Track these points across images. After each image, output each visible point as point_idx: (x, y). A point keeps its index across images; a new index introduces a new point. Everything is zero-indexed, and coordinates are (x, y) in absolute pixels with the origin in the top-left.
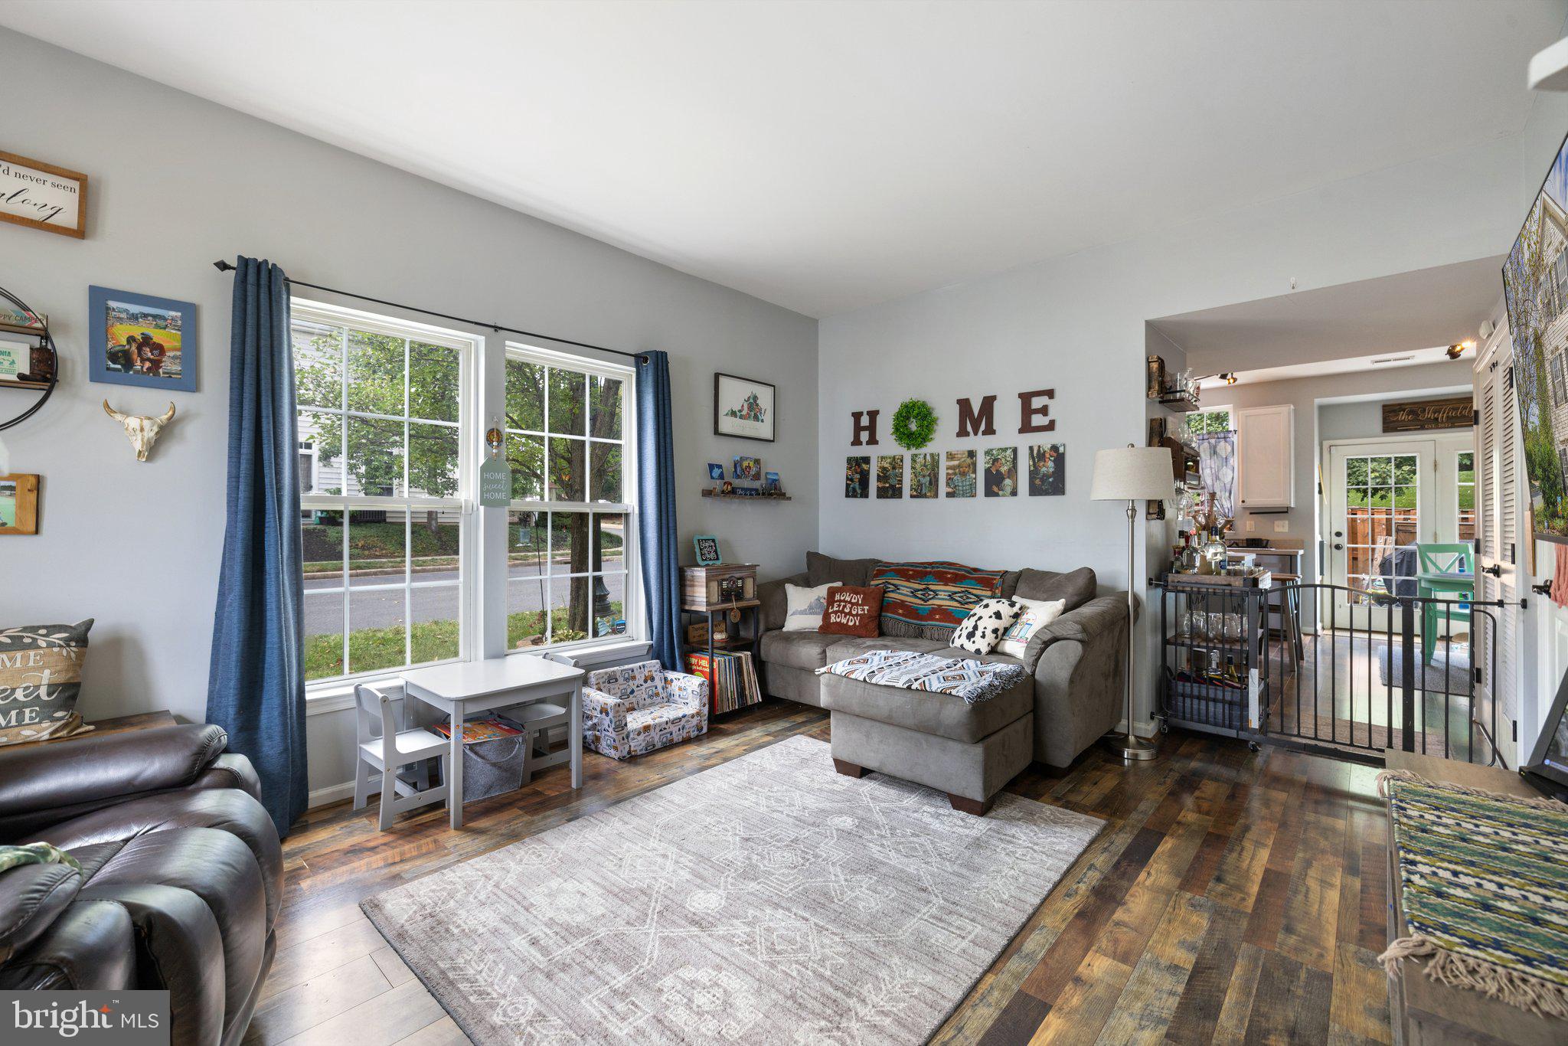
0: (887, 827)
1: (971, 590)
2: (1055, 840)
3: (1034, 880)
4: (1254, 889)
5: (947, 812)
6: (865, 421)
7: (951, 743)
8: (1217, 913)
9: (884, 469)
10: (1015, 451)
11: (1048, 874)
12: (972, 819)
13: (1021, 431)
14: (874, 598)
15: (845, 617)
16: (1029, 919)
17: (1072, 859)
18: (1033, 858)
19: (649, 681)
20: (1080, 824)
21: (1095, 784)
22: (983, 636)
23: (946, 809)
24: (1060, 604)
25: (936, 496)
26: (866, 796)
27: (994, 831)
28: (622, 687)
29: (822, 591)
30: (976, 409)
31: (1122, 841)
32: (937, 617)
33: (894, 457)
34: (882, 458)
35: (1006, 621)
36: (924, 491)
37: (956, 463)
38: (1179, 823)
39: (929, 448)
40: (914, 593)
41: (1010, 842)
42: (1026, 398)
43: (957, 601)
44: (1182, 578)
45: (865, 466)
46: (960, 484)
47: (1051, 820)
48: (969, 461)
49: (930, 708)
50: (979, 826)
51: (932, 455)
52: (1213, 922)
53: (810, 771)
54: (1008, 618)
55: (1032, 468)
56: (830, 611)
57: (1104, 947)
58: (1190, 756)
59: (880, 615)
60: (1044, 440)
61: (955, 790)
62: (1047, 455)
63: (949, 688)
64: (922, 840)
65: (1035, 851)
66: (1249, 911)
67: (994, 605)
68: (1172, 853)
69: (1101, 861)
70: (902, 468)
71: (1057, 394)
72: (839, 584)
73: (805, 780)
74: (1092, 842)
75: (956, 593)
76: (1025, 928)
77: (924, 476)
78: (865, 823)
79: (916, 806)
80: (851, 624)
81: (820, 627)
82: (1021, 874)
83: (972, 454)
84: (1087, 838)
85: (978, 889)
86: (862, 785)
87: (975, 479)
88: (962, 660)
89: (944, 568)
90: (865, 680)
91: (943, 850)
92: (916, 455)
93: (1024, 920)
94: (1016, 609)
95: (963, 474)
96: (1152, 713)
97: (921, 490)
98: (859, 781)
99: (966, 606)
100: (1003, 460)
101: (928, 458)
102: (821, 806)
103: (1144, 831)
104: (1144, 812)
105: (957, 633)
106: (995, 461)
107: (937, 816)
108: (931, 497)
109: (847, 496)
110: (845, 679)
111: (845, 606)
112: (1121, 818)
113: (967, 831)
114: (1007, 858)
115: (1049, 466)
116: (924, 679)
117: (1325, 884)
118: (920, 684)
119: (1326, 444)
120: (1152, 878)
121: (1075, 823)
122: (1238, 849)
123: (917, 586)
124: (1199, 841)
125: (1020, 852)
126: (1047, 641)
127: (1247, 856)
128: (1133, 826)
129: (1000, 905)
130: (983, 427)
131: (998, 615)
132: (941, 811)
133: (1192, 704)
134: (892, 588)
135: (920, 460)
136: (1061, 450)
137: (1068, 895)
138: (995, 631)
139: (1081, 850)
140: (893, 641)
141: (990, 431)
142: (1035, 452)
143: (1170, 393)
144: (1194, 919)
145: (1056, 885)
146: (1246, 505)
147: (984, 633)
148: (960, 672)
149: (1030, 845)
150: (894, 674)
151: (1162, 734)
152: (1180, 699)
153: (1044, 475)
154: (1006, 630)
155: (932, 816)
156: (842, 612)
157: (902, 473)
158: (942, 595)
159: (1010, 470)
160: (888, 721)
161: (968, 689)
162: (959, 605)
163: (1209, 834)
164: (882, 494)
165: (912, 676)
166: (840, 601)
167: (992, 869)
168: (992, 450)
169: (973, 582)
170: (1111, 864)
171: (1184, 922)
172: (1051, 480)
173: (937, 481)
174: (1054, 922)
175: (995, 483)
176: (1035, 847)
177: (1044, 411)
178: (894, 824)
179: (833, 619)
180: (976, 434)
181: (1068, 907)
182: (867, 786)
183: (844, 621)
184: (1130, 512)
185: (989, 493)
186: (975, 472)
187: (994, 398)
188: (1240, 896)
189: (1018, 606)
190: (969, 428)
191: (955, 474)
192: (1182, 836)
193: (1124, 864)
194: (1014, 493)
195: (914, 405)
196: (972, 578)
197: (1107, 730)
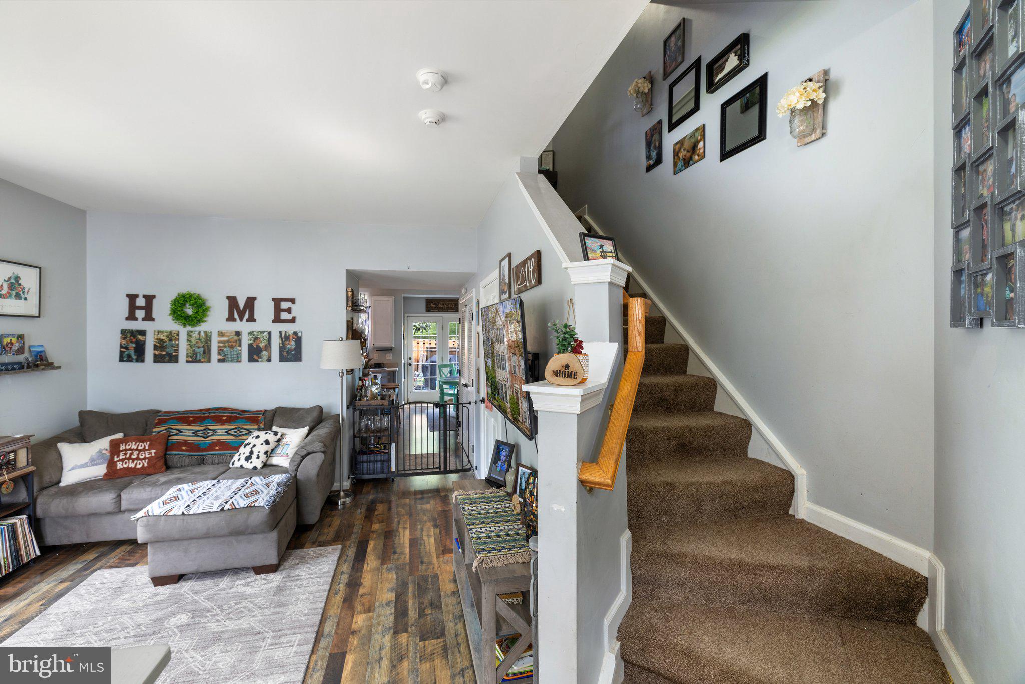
0: (215, 608)
1: (242, 426)
2: (321, 567)
3: (318, 595)
4: (407, 551)
5: (253, 579)
6: (140, 302)
7: (255, 536)
8: (398, 569)
9: (160, 341)
10: (270, 333)
11: (323, 588)
12: (271, 576)
13: (274, 322)
14: (160, 443)
15: (133, 461)
16: (322, 616)
17: (332, 574)
18: (313, 583)
20: (330, 553)
21: (330, 526)
22: (258, 457)
23: (252, 578)
24: (305, 430)
25: (209, 361)
26: (189, 594)
27: (286, 577)
29: (103, 444)
30: (242, 305)
31: (351, 552)
32: (217, 448)
33: (171, 333)
34: (159, 332)
35: (272, 445)
36: (198, 358)
37: (226, 339)
38: (373, 532)
39: (202, 328)
40: (195, 433)
41: (298, 580)
42: (277, 302)
43: (232, 435)
44: (362, 402)
45: (140, 338)
46: (229, 353)
47: (315, 557)
48: (236, 338)
49: (240, 519)
50: (275, 579)
51: (206, 333)
52: (397, 574)
53: (128, 596)
54: (273, 442)
55: (281, 345)
56: (116, 459)
57: (359, 610)
58: (368, 493)
59: (165, 454)
60: (289, 329)
61: (258, 563)
62: (291, 338)
63: (253, 502)
64: (244, 604)
65: (312, 578)
66: (408, 562)
67: (263, 436)
68: (375, 549)
69: (346, 568)
70: (178, 340)
71: (297, 302)
72: (119, 436)
73: (128, 605)
74: (339, 560)
75: (231, 429)
76: (322, 622)
77: (199, 347)
78: (197, 613)
79: (230, 584)
80: (138, 466)
81: (105, 474)
82: (310, 595)
83: (238, 334)
84: (336, 559)
85: (290, 615)
86: (181, 588)
87: (241, 350)
88: (250, 478)
89: (220, 412)
90: (183, 514)
91: (260, 604)
92: (191, 332)
93: (320, 619)
94: (279, 436)
95: (232, 347)
96: (349, 475)
97: (196, 356)
98: (177, 586)
99: (240, 437)
100: (262, 339)
101: (202, 334)
102: (154, 617)
103: (360, 542)
104: (357, 532)
105: (236, 457)
106: (256, 339)
107: (248, 584)
108: (204, 362)
109: (121, 360)
110: (163, 517)
111: (131, 454)
112: (347, 541)
113: (270, 585)
114: (299, 590)
115: (292, 344)
116: (231, 500)
117: (429, 536)
118: (231, 505)
119: (406, 315)
120: (370, 566)
121: (328, 553)
122: (398, 534)
123: (197, 428)
124: (382, 538)
125: (305, 583)
126: (302, 455)
127: (401, 536)
128: (354, 542)
129: (305, 618)
130: (247, 316)
131: (267, 442)
132: (249, 580)
133: (367, 465)
134: (175, 432)
135: (195, 335)
136: (300, 335)
137: (336, 594)
138: (266, 453)
139: (335, 567)
140: (182, 472)
141: (252, 319)
142: (283, 335)
143: (356, 306)
144: (390, 576)
145: (329, 591)
146: (375, 346)
147: (258, 455)
148: (253, 488)
149: (309, 576)
150: (207, 502)
151: (353, 484)
152: (362, 464)
153: (289, 349)
154: (273, 450)
155: (244, 586)
156: (130, 458)
157: (178, 344)
158: (220, 432)
159: (266, 345)
160: (208, 536)
161: (265, 499)
162: (234, 437)
163: (386, 532)
164: (158, 359)
165: (221, 501)
166: (126, 450)
167: (294, 600)
168: (253, 332)
169: (243, 420)
170: (350, 567)
171: (387, 580)
172: (293, 352)
173: (209, 350)
174: (335, 611)
175: (255, 353)
176: (312, 576)
177: (289, 311)
178: (220, 603)
179: (119, 466)
180: (241, 320)
181: (338, 600)
182: (185, 587)
183: (132, 465)
184: (341, 374)
185: (251, 359)
186: (240, 345)
187: (255, 299)
188: (403, 556)
189: (280, 434)
190: (236, 316)
191: (225, 347)
192: (376, 538)
193: (356, 564)
194: (269, 360)
195: (190, 297)
196: (242, 418)
197: (329, 492)
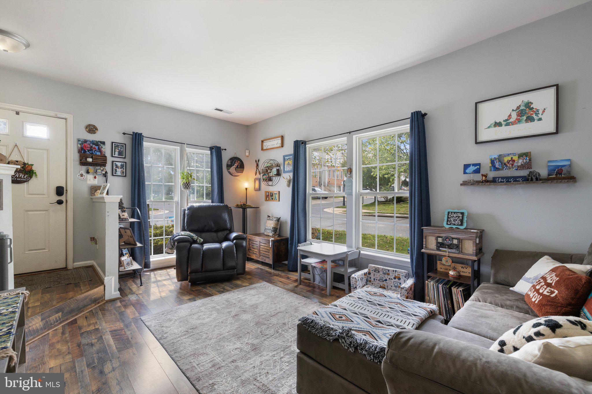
15: (534, 292)
19: (397, 279)
28: (381, 276)
111: (539, 283)
183: (532, 295)
